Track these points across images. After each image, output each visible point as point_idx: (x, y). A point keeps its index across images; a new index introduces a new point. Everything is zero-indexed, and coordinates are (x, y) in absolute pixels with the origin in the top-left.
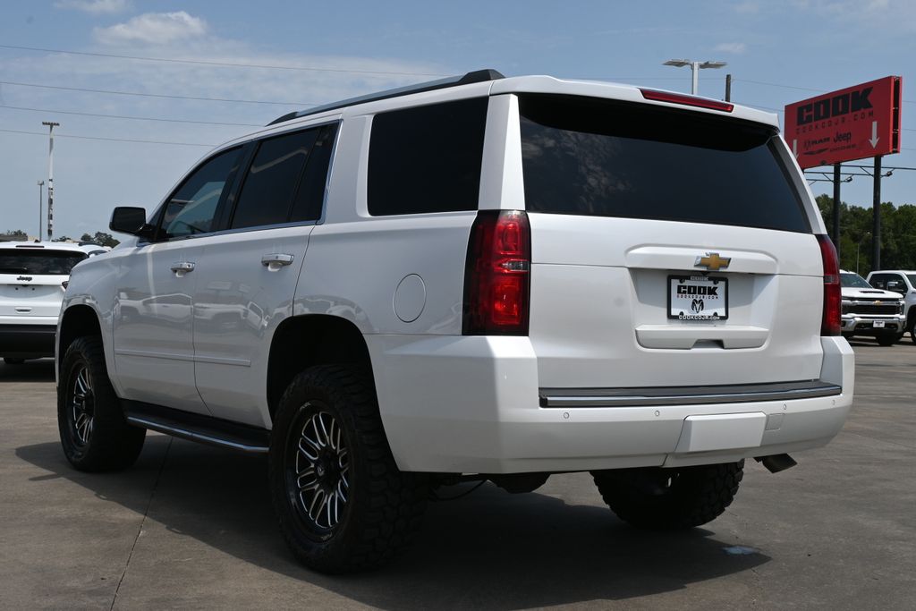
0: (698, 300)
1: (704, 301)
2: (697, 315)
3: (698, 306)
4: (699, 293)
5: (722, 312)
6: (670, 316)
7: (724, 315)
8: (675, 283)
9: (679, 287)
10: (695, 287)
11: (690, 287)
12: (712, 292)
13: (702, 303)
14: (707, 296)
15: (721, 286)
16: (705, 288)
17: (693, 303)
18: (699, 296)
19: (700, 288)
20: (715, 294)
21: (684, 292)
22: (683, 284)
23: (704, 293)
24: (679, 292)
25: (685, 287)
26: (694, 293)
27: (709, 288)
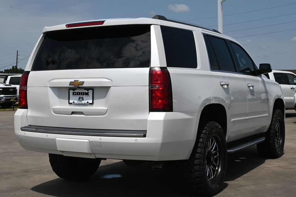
0: (81, 97)
1: (84, 97)
2: (81, 103)
3: (81, 99)
4: (82, 95)
5: (91, 102)
6: (69, 103)
7: (92, 103)
8: (71, 91)
9: (73, 93)
10: (79, 93)
11: (77, 93)
12: (87, 94)
13: (83, 98)
14: (85, 96)
15: (90, 92)
16: (84, 93)
17: (79, 98)
18: (81, 96)
19: (82, 93)
20: (88, 95)
21: (75, 94)
22: (75, 92)
23: (84, 95)
24: (73, 94)
25: (75, 93)
26: (79, 94)
27: (86, 93)
